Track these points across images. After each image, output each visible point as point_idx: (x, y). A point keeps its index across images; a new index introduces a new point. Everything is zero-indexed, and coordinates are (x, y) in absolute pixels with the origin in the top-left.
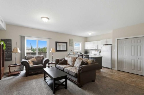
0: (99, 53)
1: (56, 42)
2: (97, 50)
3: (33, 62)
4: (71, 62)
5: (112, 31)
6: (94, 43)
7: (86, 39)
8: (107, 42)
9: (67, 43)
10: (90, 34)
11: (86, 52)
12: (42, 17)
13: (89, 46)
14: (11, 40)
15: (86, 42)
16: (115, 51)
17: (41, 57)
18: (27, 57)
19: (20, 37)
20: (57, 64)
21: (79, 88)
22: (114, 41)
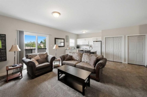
0: (90, 47)
1: (56, 39)
2: (88, 45)
3: (37, 60)
4: (78, 58)
5: (101, 31)
6: (85, 40)
7: (78, 36)
8: (97, 39)
9: (64, 39)
10: (84, 32)
11: (78, 47)
12: (54, 12)
13: (80, 42)
14: (5, 35)
15: (78, 38)
16: (104, 46)
17: (44, 54)
18: (29, 56)
19: (18, 32)
20: (64, 60)
21: (97, 82)
22: (102, 38)
